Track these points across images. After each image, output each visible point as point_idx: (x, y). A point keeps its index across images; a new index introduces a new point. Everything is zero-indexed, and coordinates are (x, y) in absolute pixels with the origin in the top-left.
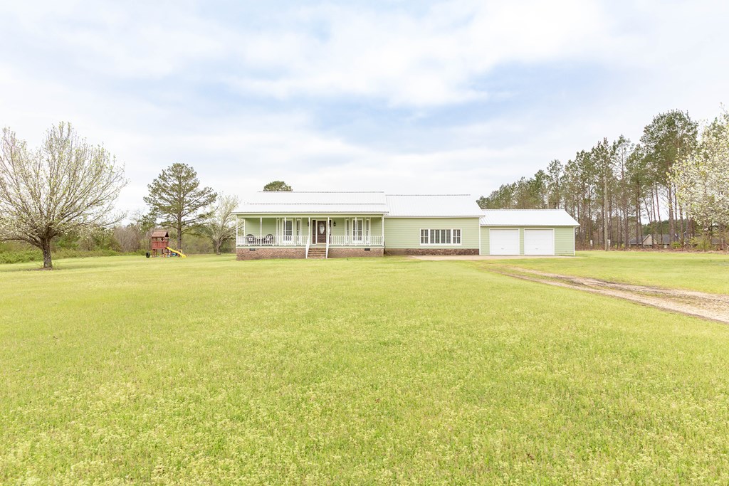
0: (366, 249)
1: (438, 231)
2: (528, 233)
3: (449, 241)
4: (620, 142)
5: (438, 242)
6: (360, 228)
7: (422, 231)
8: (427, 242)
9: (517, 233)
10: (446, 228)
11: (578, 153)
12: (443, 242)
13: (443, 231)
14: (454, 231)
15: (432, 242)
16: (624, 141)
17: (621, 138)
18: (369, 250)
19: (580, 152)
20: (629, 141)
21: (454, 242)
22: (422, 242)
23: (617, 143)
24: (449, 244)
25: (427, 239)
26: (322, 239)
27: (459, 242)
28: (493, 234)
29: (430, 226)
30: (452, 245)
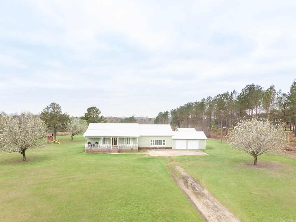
0: (132, 149)
1: (157, 141)
2: (189, 141)
3: (161, 144)
4: (233, 92)
5: (157, 144)
6: (129, 140)
7: (152, 140)
8: (153, 144)
9: (185, 142)
10: (160, 140)
11: (217, 95)
12: (159, 144)
13: (159, 141)
14: (163, 140)
15: (155, 144)
16: (235, 92)
17: (234, 90)
18: (133, 149)
19: (218, 95)
20: (237, 92)
21: (163, 144)
22: (152, 144)
23: (232, 93)
24: (161, 145)
25: (153, 143)
26: (116, 144)
27: (165, 144)
28: (177, 142)
29: (154, 139)
30: (162, 146)
